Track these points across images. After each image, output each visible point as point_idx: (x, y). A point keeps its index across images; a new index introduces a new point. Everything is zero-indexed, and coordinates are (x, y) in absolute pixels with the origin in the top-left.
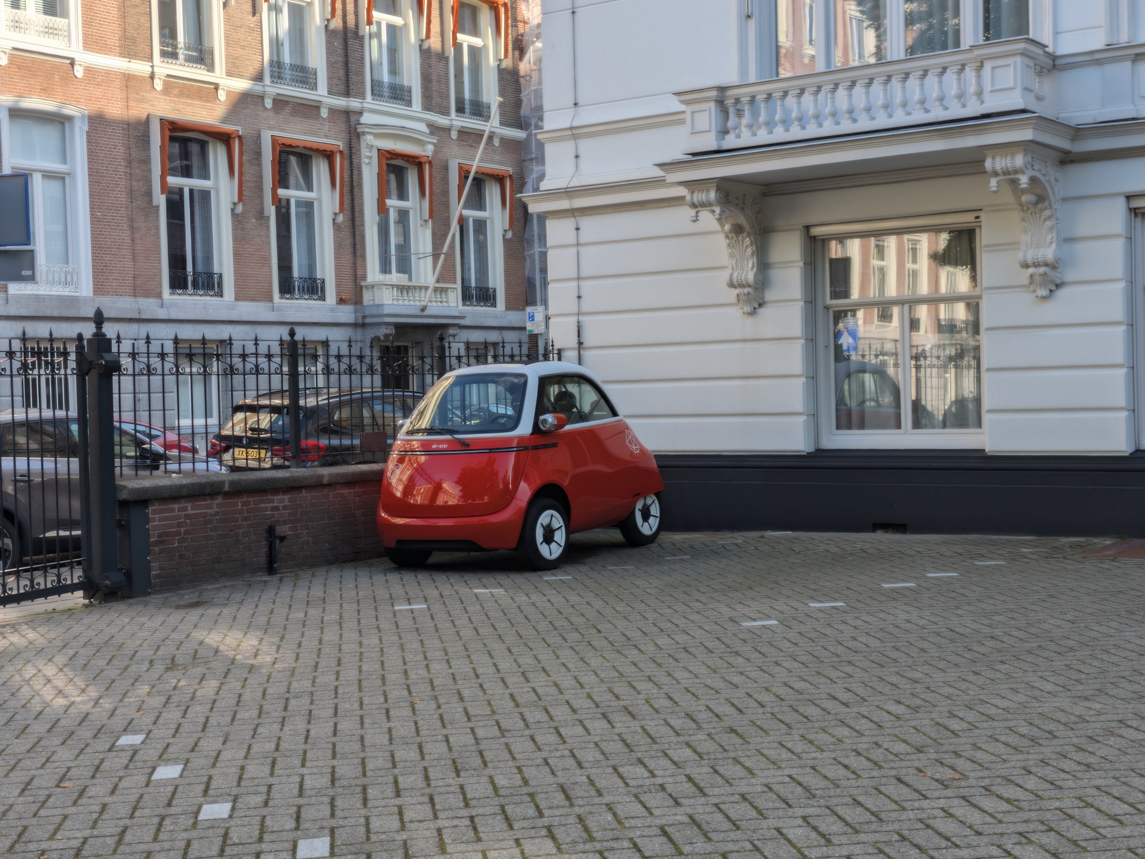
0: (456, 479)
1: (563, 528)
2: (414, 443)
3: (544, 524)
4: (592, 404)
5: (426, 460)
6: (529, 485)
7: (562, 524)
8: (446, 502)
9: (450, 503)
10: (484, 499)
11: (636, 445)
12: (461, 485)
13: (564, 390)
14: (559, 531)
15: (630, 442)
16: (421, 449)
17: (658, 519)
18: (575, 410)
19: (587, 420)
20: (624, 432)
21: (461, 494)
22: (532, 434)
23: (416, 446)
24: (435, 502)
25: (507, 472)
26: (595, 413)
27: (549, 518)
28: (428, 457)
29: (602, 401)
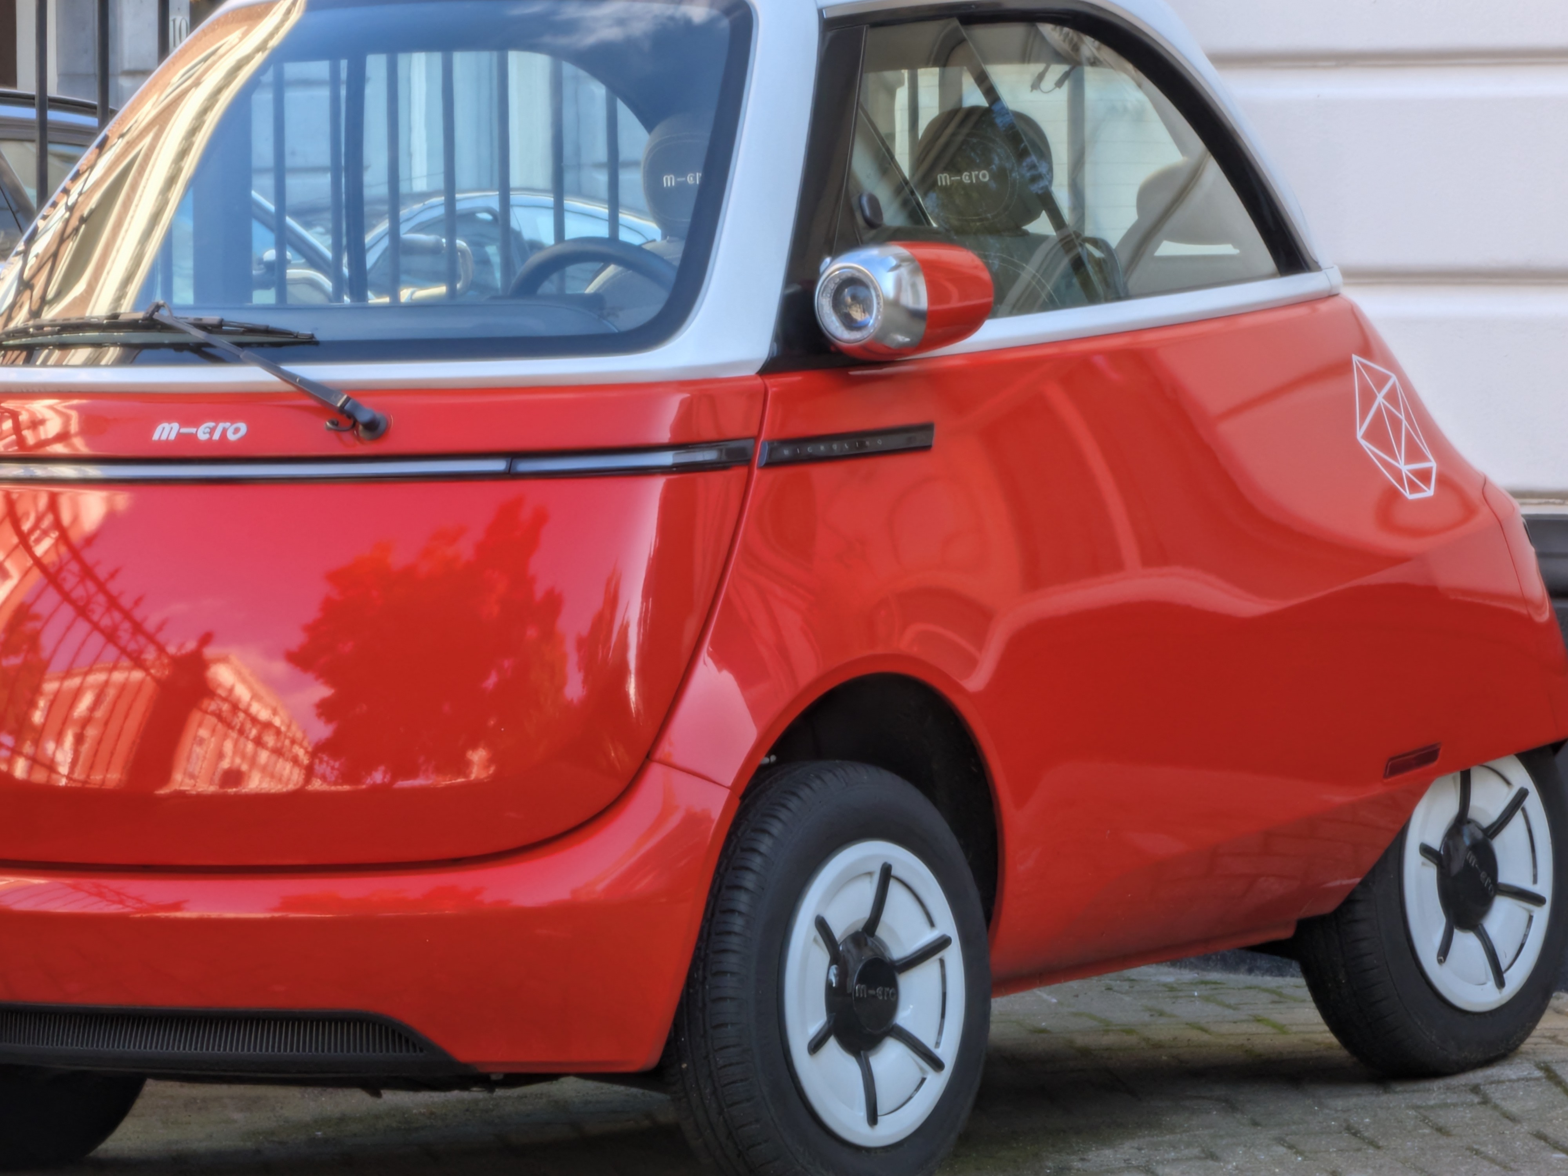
0: (296, 639)
1: (954, 955)
2: (40, 407)
3: (840, 929)
4: (1146, 193)
5: (111, 518)
6: (745, 681)
7: (947, 925)
8: (234, 777)
9: (256, 783)
10: (461, 765)
11: (1414, 454)
12: (327, 675)
13: (974, 97)
14: (929, 970)
15: (1376, 434)
16: (81, 446)
17: (1542, 915)
18: (1042, 225)
19: (1117, 294)
20: (1343, 368)
21: (323, 731)
22: (769, 368)
23: (53, 427)
24: (165, 775)
25: (612, 600)
26: (1167, 248)
27: (868, 890)
28: (122, 499)
29: (1213, 173)
